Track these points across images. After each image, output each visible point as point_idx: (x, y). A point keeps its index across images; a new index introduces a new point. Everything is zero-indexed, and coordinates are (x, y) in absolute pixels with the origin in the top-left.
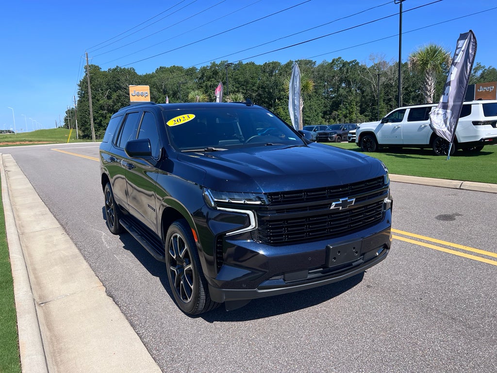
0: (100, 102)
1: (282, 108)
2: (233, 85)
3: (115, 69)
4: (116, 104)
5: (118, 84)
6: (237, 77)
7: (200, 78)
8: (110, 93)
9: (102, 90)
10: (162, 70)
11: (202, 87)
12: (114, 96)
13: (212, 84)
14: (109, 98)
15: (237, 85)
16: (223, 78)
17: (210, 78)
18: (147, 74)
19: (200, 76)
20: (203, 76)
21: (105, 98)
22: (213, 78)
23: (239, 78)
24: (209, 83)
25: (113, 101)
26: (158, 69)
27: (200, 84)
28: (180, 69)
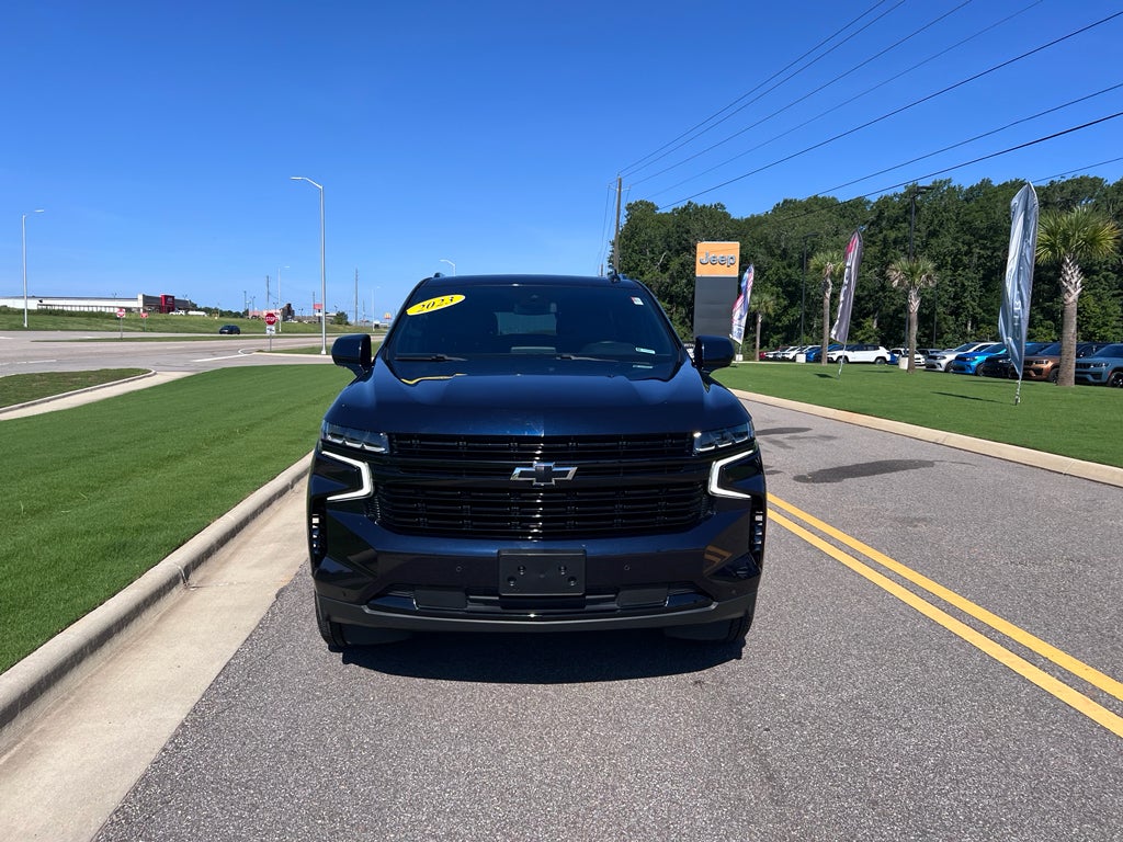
0: (646, 278)
1: (1095, 295)
2: (956, 239)
3: (686, 208)
4: (674, 283)
5: (686, 240)
6: (968, 218)
7: (872, 224)
8: (668, 259)
9: (652, 252)
10: (788, 205)
11: (874, 243)
12: (675, 265)
13: (900, 235)
14: (664, 268)
15: (968, 237)
16: (932, 221)
17: (897, 221)
18: (753, 216)
19: (872, 217)
20: (880, 216)
21: (656, 269)
22: (905, 220)
23: (976, 219)
24: (892, 235)
25: (672, 276)
26: (778, 205)
27: (872, 236)
28: (827, 204)
